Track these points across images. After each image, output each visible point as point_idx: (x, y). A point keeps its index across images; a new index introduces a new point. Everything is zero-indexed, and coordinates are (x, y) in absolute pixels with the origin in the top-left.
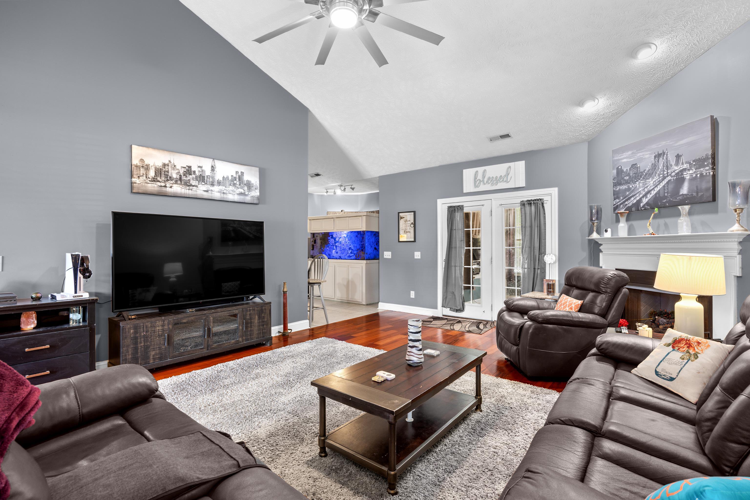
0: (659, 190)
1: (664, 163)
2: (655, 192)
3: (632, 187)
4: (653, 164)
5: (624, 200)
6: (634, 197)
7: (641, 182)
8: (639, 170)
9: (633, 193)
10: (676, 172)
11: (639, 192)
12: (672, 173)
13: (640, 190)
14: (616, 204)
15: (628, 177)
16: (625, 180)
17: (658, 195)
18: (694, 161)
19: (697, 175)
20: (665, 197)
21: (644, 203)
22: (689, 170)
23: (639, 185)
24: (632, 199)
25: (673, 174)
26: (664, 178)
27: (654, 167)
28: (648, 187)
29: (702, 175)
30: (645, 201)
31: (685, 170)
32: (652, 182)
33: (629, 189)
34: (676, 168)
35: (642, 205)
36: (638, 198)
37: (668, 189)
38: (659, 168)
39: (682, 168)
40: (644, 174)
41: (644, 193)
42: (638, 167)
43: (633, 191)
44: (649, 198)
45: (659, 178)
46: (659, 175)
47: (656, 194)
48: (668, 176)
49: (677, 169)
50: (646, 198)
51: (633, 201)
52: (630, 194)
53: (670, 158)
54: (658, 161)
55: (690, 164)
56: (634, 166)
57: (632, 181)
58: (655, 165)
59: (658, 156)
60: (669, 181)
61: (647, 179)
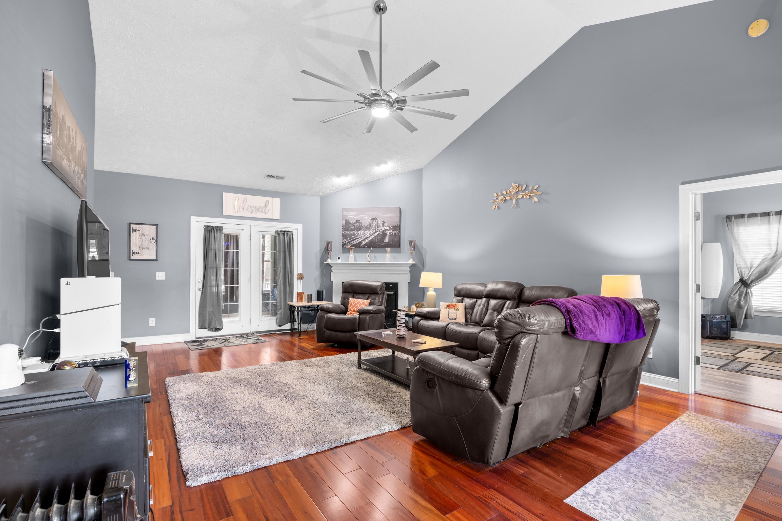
0: (373, 238)
1: (376, 224)
2: (370, 239)
3: (356, 233)
4: (369, 223)
5: (350, 240)
7: (362, 231)
10: (383, 230)
12: (380, 230)
13: (361, 236)
14: (344, 242)
15: (353, 227)
16: (351, 228)
18: (392, 226)
19: (392, 234)
20: (376, 242)
21: (364, 244)
22: (389, 230)
23: (361, 233)
26: (376, 232)
27: (370, 225)
28: (367, 235)
29: (395, 234)
30: (364, 243)
31: (387, 230)
32: (369, 233)
33: (354, 234)
34: (382, 228)
35: (362, 244)
36: (360, 241)
37: (378, 238)
38: (373, 226)
39: (385, 229)
40: (364, 227)
41: (364, 238)
42: (360, 223)
43: (357, 236)
44: (367, 241)
45: (373, 232)
46: (373, 230)
47: (371, 240)
48: (378, 231)
49: (383, 228)
50: (365, 241)
51: (356, 241)
52: (355, 237)
53: (379, 222)
54: (373, 222)
55: (390, 228)
56: (357, 221)
57: (356, 230)
58: (371, 224)
59: (373, 219)
60: (379, 234)
61: (366, 230)
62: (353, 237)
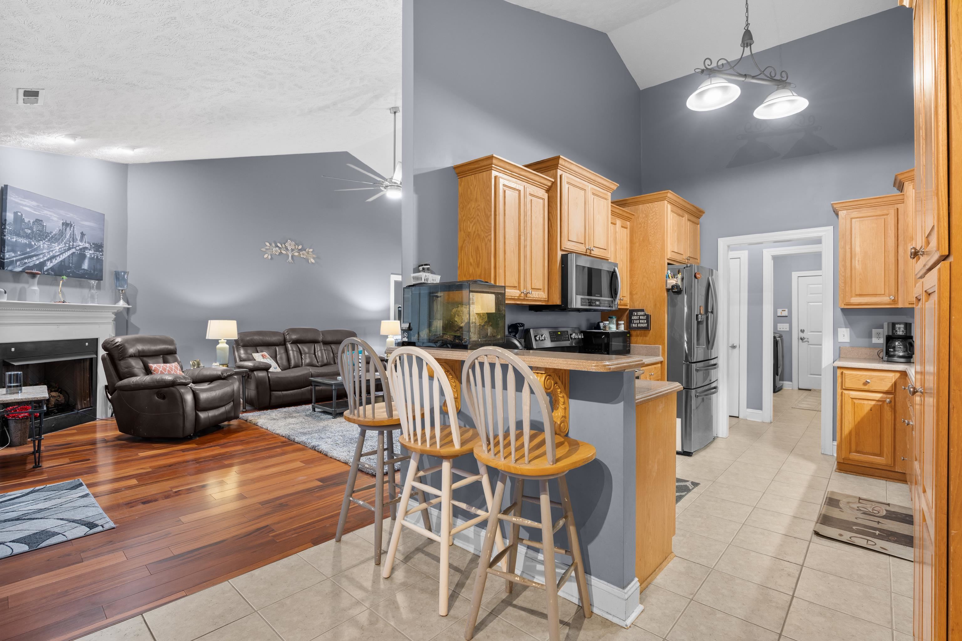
0: (65, 259)
1: (70, 234)
2: (61, 259)
3: (35, 244)
4: (60, 230)
5: (23, 256)
6: (37, 258)
7: (47, 243)
8: (45, 229)
9: (35, 252)
10: (81, 247)
11: (43, 253)
12: (77, 246)
13: (44, 251)
14: (9, 259)
15: (29, 231)
16: (25, 233)
17: (63, 263)
18: (93, 244)
19: (94, 256)
21: (49, 267)
22: (89, 250)
23: (43, 245)
24: (35, 258)
25: (78, 248)
26: (69, 249)
27: (61, 234)
28: (54, 252)
29: (97, 257)
30: (49, 265)
31: (85, 248)
32: (58, 248)
33: (30, 246)
34: (80, 244)
35: (45, 268)
36: (42, 260)
37: (72, 260)
38: (66, 237)
39: (84, 246)
40: (51, 236)
41: (49, 256)
42: (44, 225)
43: (35, 250)
44: (54, 264)
45: (65, 247)
46: (65, 244)
47: (61, 261)
48: (73, 248)
49: (82, 245)
50: (51, 262)
51: (35, 261)
52: (32, 252)
53: (76, 232)
54: (66, 230)
55: (91, 246)
56: (38, 221)
57: (35, 238)
58: (62, 232)
59: (66, 225)
60: (74, 253)
61: (53, 242)
62: (28, 250)
